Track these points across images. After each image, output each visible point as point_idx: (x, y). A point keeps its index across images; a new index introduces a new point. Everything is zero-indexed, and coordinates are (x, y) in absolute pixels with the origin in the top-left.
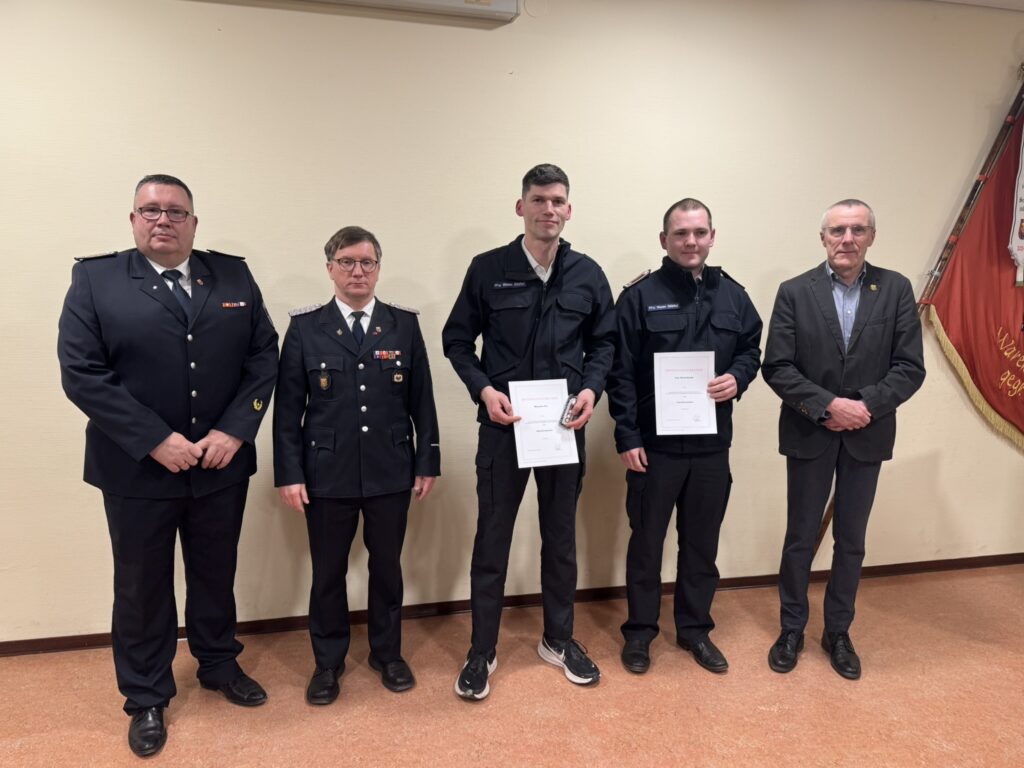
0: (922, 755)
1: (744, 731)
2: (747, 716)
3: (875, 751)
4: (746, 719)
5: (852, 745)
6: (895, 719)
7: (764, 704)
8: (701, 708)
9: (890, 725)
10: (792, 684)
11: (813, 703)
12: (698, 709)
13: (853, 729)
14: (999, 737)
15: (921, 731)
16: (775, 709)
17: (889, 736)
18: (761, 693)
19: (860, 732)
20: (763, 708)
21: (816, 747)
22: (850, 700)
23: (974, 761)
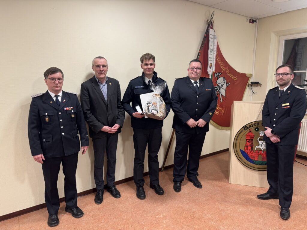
0: (203, 221)
1: (153, 227)
2: (154, 221)
3: (191, 223)
4: (153, 222)
5: (184, 222)
6: (194, 210)
7: (158, 215)
8: (139, 221)
9: (193, 213)
10: (165, 206)
11: (171, 211)
12: (138, 222)
13: (184, 217)
14: (220, 209)
15: (201, 213)
16: (161, 216)
17: (193, 217)
18: (156, 211)
19: (186, 218)
20: (158, 216)
21: (175, 226)
22: (181, 207)
23: (216, 219)
